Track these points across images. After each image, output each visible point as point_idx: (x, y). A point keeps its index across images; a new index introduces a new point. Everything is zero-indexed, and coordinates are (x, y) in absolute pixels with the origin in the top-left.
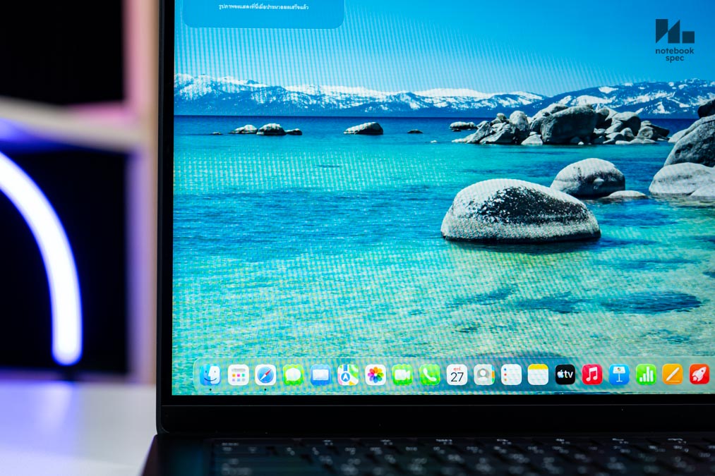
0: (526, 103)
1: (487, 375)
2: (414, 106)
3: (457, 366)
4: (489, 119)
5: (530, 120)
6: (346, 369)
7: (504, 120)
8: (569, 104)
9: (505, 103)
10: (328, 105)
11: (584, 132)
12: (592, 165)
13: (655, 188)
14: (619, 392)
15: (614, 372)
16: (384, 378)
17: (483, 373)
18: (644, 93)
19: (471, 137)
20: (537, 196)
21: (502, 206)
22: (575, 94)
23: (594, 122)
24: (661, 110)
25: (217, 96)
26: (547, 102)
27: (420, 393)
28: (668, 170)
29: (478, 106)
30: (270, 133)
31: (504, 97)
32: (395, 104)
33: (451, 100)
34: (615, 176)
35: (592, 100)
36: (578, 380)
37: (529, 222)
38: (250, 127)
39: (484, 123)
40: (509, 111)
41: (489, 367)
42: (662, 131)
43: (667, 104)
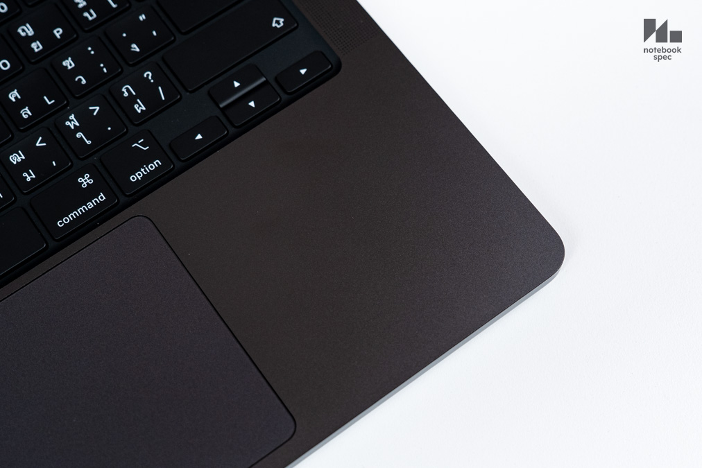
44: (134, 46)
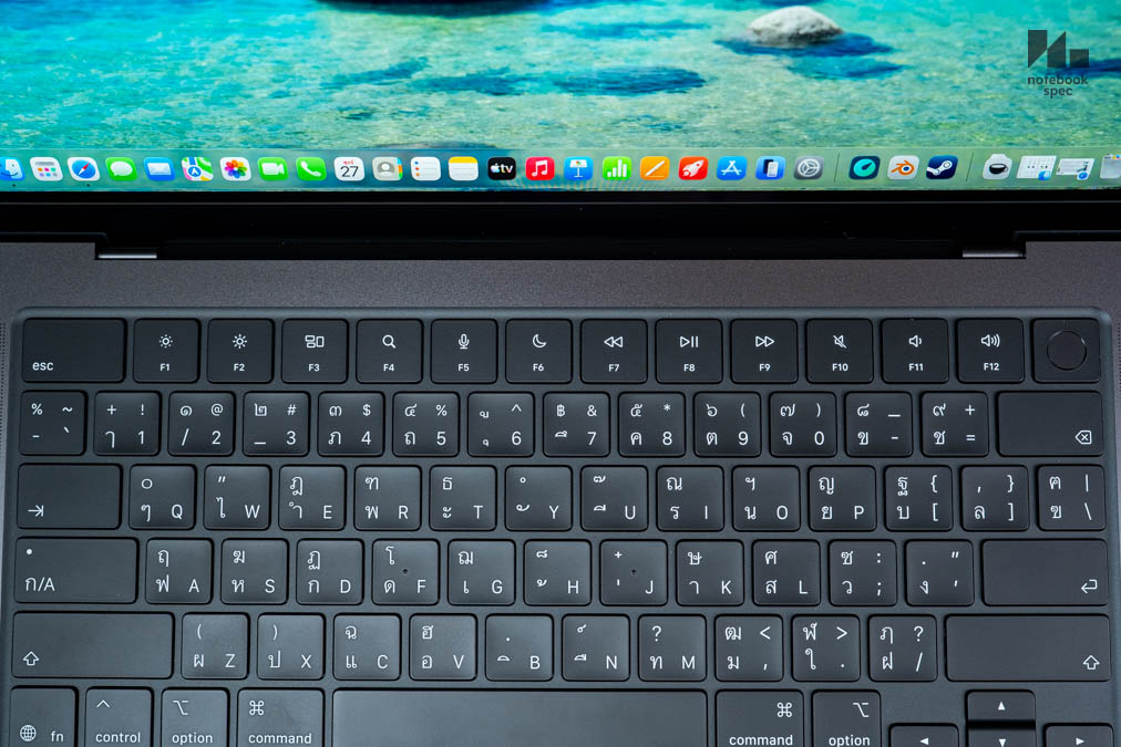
1: (392, 169)
3: (348, 159)
6: (192, 162)
14: (578, 188)
15: (571, 166)
16: (249, 173)
17: (385, 167)
27: (299, 190)
36: (521, 175)
44: (926, 584)
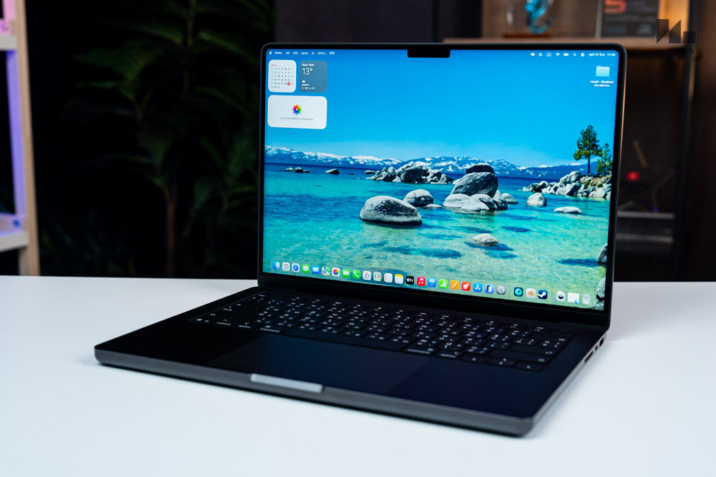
0: (395, 163)
1: (379, 277)
2: (352, 163)
4: (380, 170)
5: (396, 171)
6: (325, 268)
7: (386, 171)
8: (412, 165)
9: (387, 163)
10: (319, 161)
11: (418, 177)
12: (420, 192)
13: (446, 204)
15: (430, 281)
16: (339, 274)
17: (377, 276)
18: (444, 161)
19: (373, 177)
20: (398, 204)
21: (384, 207)
22: (415, 161)
23: (422, 174)
24: (450, 169)
25: (279, 155)
26: (403, 163)
28: (451, 196)
29: (376, 164)
30: (298, 171)
31: (386, 161)
32: (344, 161)
33: (366, 161)
34: (430, 197)
35: (422, 164)
37: (394, 215)
38: (291, 169)
39: (378, 171)
40: (388, 167)
41: (380, 274)
42: (450, 179)
43: (453, 167)
